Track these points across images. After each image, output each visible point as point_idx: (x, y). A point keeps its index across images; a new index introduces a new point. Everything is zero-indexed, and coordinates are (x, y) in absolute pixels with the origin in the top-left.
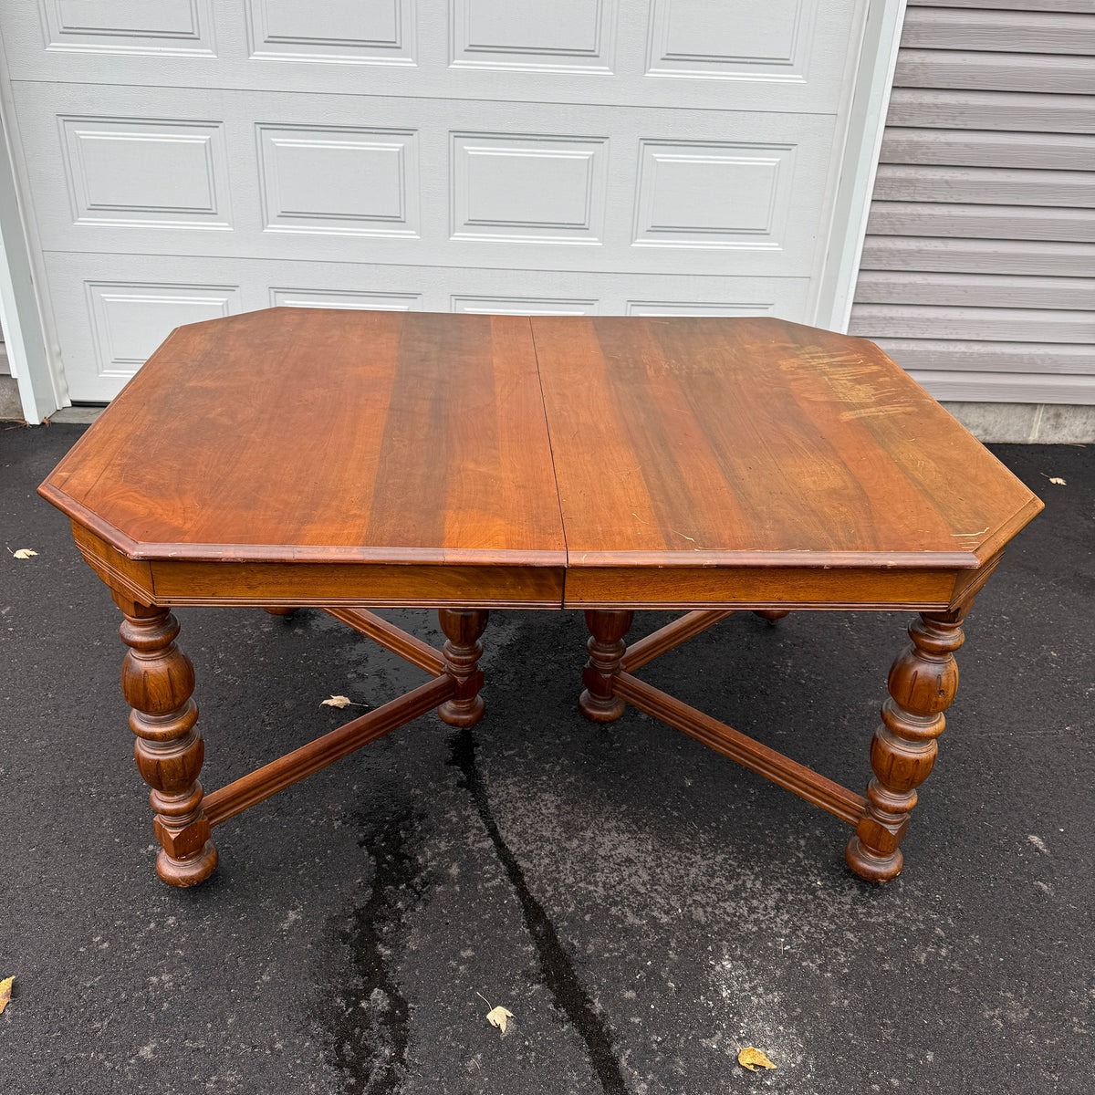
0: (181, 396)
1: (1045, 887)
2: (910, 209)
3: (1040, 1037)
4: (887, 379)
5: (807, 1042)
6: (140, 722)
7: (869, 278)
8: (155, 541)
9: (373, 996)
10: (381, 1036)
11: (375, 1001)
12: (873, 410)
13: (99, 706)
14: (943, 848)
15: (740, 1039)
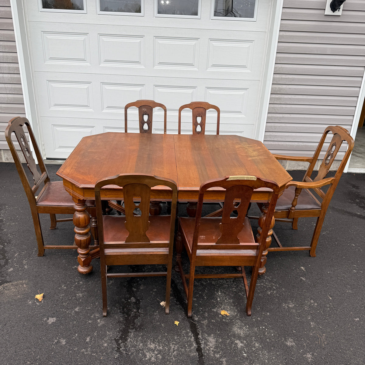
0: (87, 153)
1: (303, 278)
2: (280, 106)
3: (296, 310)
4: (262, 150)
5: (238, 310)
6: (77, 230)
7: (269, 125)
8: (85, 184)
9: (131, 299)
10: (134, 307)
11: (132, 300)
12: (257, 157)
13: (60, 234)
14: (278, 269)
15: (222, 309)
